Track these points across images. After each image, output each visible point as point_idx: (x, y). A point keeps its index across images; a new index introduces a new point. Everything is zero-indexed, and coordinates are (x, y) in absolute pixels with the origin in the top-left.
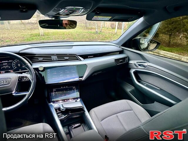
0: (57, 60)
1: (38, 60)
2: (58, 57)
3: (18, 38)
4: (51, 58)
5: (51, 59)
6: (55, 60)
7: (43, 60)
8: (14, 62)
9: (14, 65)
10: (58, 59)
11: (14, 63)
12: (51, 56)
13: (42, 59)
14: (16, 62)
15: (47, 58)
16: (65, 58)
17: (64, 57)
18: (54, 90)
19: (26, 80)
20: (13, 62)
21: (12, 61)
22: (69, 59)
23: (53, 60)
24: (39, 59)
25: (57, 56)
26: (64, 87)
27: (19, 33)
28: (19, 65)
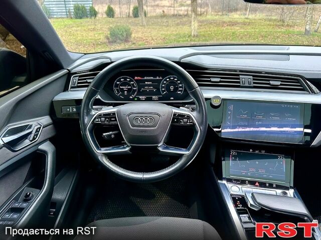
0: (253, 85)
1: (210, 81)
2: (254, 79)
3: (156, 39)
4: (239, 79)
5: (239, 82)
6: (247, 85)
7: (221, 82)
8: (165, 81)
9: (163, 87)
10: (254, 83)
11: (163, 83)
12: (238, 75)
13: (218, 80)
14: (167, 81)
15: (230, 78)
16: (272, 82)
17: (269, 80)
18: (233, 152)
19: (188, 123)
20: (162, 80)
21: (161, 78)
22: (281, 85)
23: (241, 85)
24: (213, 80)
25: (253, 76)
26: (257, 152)
27: (158, 31)
28: (172, 88)
